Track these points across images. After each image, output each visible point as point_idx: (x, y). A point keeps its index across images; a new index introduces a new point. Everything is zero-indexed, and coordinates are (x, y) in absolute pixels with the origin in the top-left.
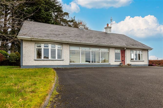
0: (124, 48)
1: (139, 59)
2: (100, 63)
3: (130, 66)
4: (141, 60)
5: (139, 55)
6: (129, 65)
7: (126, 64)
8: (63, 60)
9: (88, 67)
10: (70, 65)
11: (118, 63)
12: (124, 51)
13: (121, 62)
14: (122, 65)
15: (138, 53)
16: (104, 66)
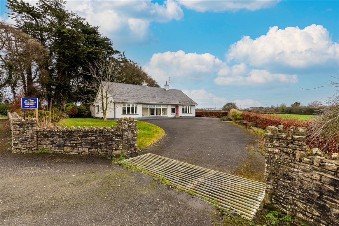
0: (178, 105)
1: (189, 112)
2: (162, 116)
3: (181, 118)
4: (190, 113)
5: (188, 109)
6: (181, 116)
7: (179, 116)
8: (138, 114)
9: (154, 118)
10: (143, 117)
11: (173, 116)
12: (178, 106)
13: (175, 115)
14: (176, 117)
15: (187, 108)
16: (164, 118)
